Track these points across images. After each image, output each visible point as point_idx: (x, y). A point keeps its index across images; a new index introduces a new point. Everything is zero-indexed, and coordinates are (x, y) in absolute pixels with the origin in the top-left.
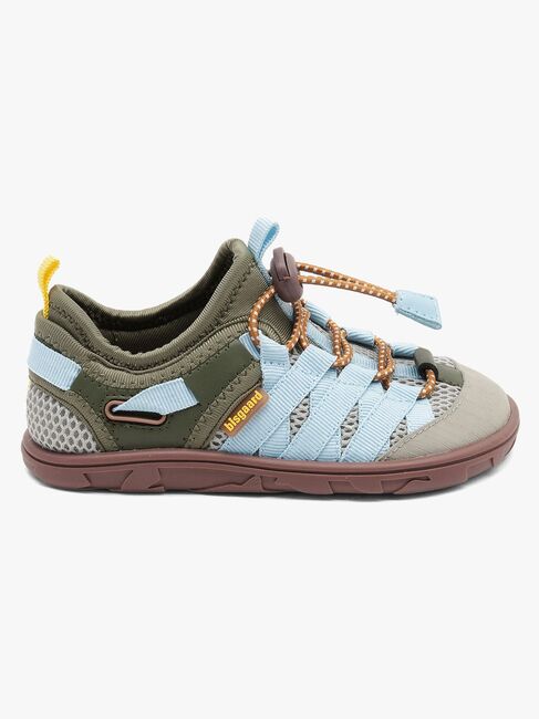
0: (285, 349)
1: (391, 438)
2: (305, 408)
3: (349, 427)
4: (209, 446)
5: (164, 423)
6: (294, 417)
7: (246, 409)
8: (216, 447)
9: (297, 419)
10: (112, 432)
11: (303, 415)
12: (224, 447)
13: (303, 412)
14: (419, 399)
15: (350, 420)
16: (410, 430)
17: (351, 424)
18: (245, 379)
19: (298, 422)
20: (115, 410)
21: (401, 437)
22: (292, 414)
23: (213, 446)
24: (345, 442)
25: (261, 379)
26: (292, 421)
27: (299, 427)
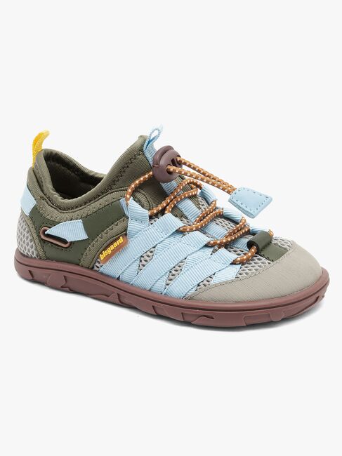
0: (147, 213)
1: (199, 285)
2: (150, 254)
3: (174, 272)
4: (93, 267)
5: (69, 247)
6: (142, 259)
7: (112, 247)
8: (97, 269)
9: (143, 260)
10: (43, 247)
11: (148, 259)
12: (101, 270)
13: (148, 256)
14: (232, 264)
15: (177, 267)
16: (212, 283)
17: (176, 271)
18: (117, 228)
19: (144, 262)
20: (46, 233)
21: (205, 285)
22: (142, 256)
23: (96, 268)
24: (169, 282)
25: (126, 230)
26: (141, 261)
27: (144, 266)
